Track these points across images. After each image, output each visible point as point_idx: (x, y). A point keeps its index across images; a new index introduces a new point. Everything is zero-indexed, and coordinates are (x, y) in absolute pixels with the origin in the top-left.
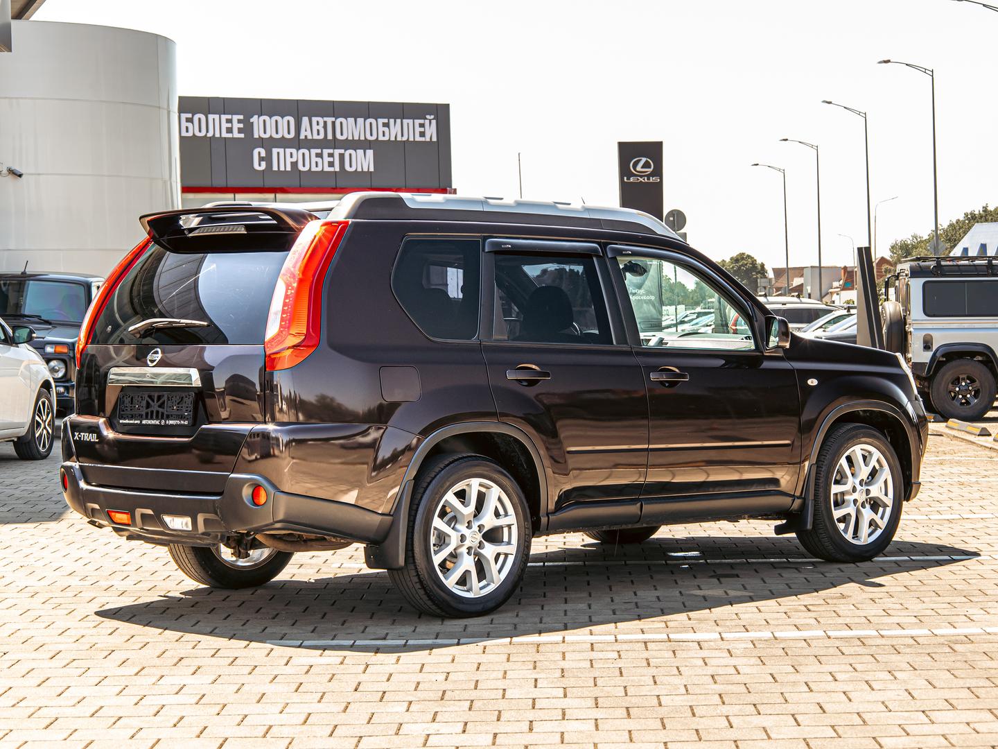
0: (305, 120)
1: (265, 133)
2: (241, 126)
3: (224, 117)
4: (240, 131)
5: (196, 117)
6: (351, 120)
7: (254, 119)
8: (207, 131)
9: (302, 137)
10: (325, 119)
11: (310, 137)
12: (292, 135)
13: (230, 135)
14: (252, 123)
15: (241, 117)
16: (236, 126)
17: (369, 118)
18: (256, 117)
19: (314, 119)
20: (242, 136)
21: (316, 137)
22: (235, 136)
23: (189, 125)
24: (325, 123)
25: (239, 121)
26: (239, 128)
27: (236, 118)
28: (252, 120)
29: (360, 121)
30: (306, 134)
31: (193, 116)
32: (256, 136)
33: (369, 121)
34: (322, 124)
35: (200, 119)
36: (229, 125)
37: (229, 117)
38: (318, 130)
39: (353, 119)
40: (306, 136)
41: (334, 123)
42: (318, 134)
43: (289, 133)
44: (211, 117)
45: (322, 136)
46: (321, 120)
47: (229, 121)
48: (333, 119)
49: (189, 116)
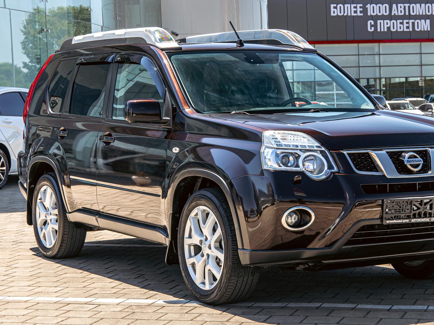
0: (394, 6)
1: (374, 13)
2: (361, 9)
3: (353, 6)
4: (361, 12)
5: (339, 6)
6: (418, 5)
7: (368, 6)
8: (344, 13)
9: (393, 14)
10: (405, 5)
11: (397, 14)
12: (388, 13)
13: (356, 14)
14: (367, 8)
15: (361, 5)
16: (359, 10)
17: (428, 3)
18: (369, 5)
19: (399, 5)
20: (362, 14)
21: (400, 14)
22: (358, 15)
23: (335, 10)
24: (405, 7)
25: (360, 7)
26: (360, 11)
27: (359, 6)
28: (367, 7)
29: (423, 5)
30: (395, 12)
31: (337, 5)
32: (369, 14)
33: (427, 5)
34: (403, 7)
35: (340, 7)
36: (355, 9)
37: (355, 5)
38: (401, 11)
39: (419, 4)
40: (395, 14)
41: (409, 7)
42: (401, 12)
43: (386, 12)
44: (346, 5)
45: (403, 13)
46: (402, 5)
47: (355, 7)
48: (409, 5)
49: (335, 5)
